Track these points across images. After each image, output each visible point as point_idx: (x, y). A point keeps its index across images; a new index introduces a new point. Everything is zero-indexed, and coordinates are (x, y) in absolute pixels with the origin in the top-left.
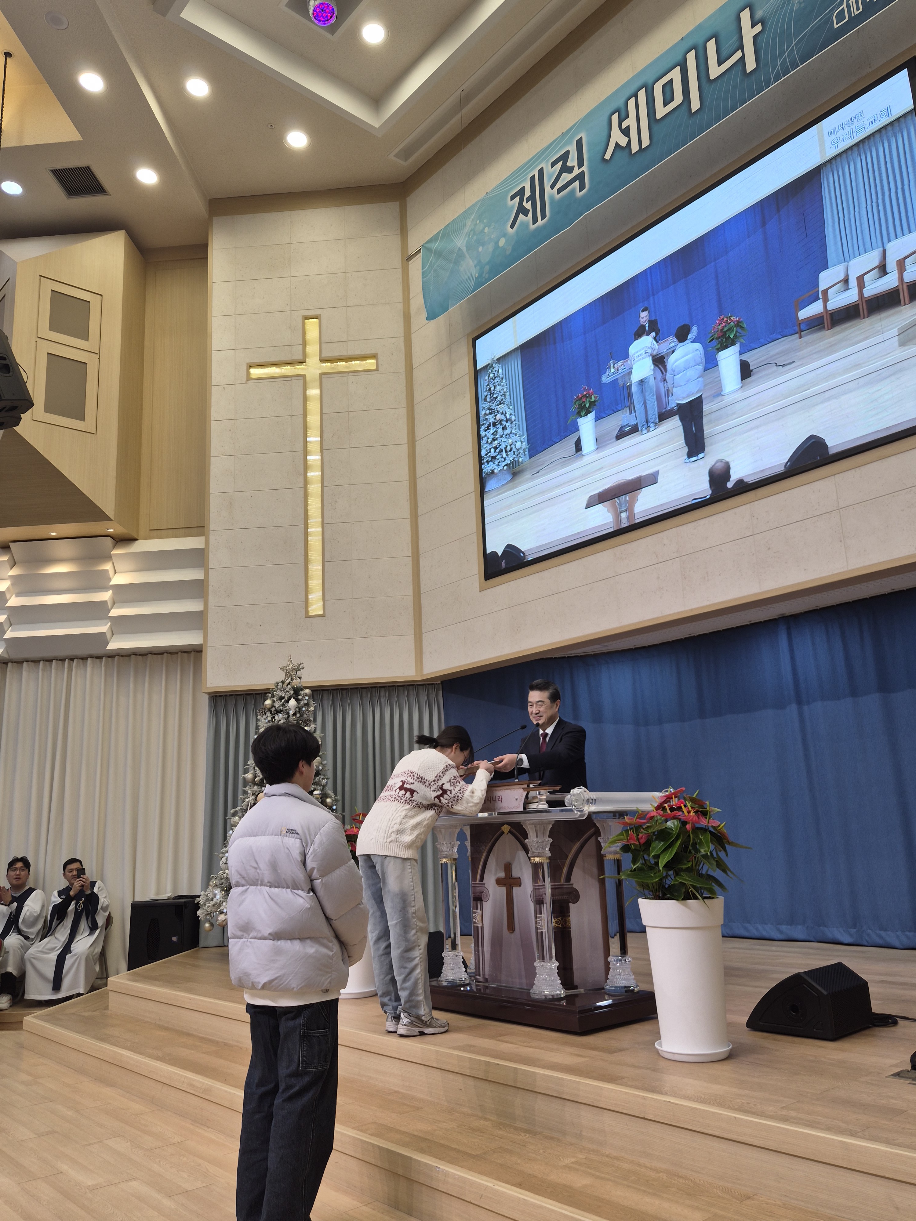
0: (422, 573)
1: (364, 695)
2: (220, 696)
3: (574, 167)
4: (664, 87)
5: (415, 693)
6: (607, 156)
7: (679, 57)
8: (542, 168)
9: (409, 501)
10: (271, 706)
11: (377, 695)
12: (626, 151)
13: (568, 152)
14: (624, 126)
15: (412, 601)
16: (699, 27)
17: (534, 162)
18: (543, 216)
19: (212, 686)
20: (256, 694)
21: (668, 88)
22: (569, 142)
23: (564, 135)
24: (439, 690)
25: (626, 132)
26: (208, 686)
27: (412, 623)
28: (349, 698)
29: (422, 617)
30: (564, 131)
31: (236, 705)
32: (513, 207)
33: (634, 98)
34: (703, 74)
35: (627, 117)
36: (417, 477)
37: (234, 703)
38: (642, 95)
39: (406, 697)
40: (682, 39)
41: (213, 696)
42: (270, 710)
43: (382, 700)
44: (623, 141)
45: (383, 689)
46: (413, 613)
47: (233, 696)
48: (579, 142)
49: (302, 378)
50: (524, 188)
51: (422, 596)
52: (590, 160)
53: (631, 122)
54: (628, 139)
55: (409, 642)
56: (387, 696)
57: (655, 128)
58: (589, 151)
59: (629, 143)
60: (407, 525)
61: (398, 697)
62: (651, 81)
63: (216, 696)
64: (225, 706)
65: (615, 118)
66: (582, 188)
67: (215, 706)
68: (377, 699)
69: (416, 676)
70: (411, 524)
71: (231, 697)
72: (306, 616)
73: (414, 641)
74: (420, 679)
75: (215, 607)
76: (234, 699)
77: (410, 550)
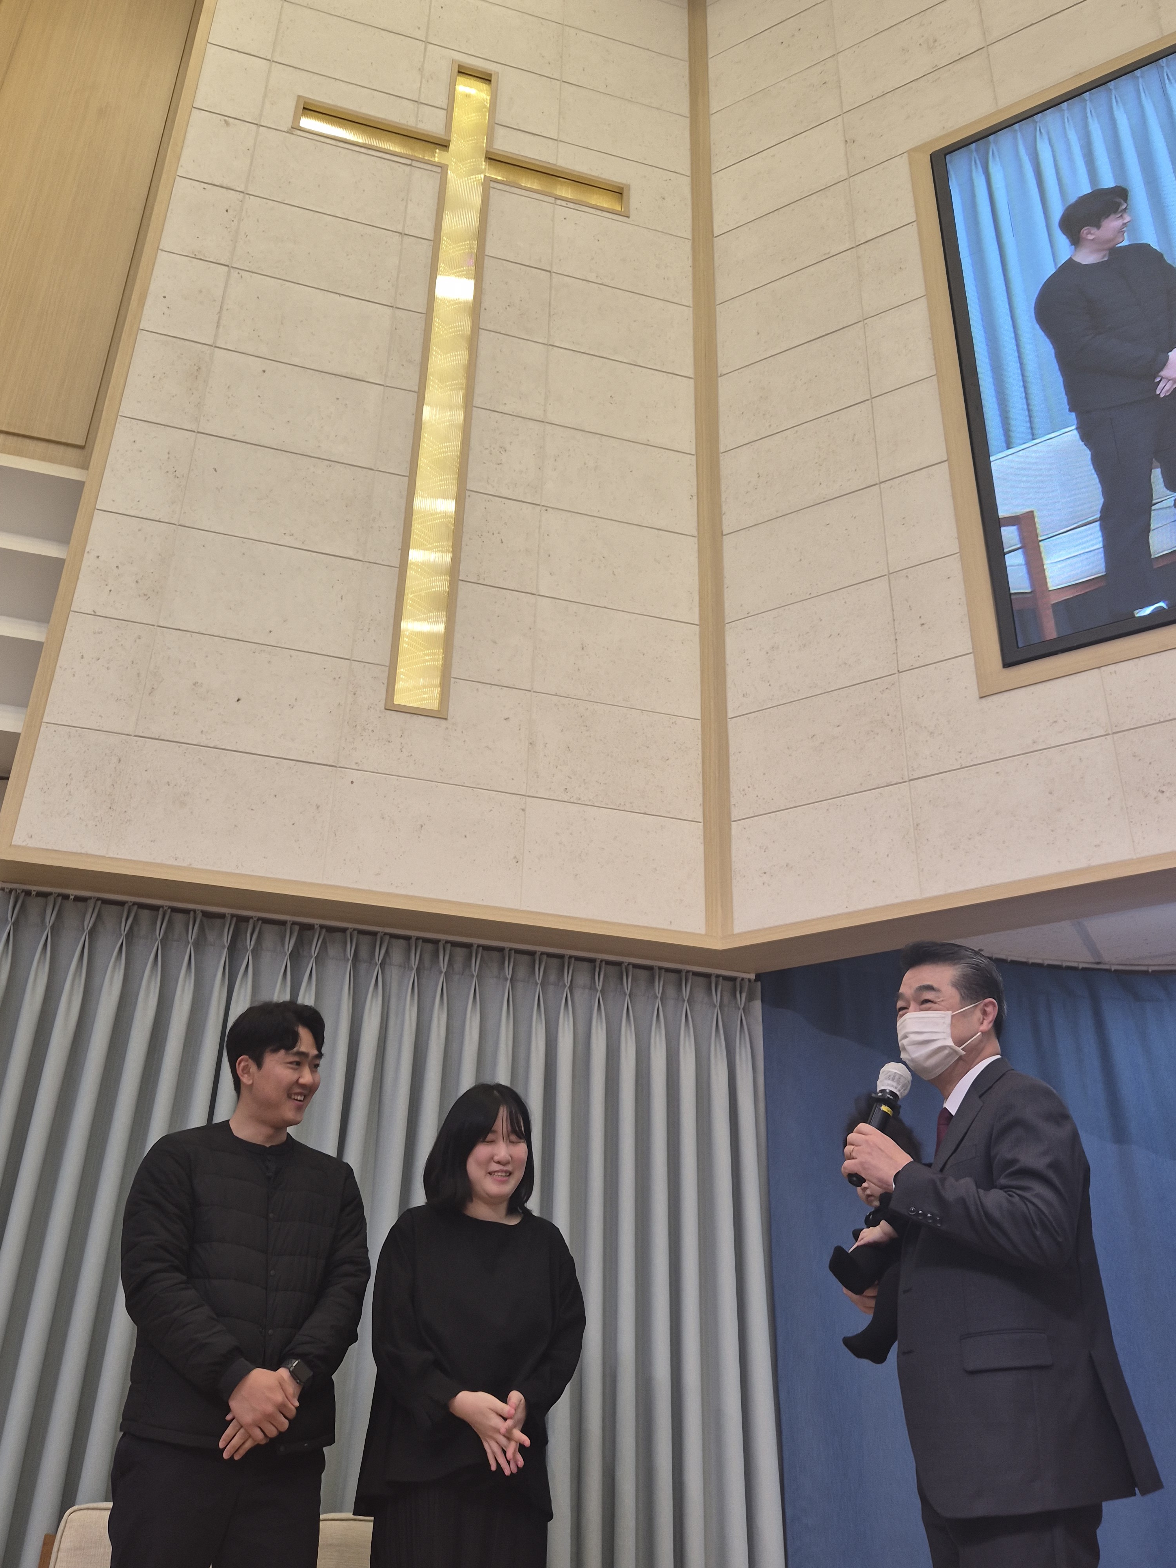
2: (40, 894)
5: (685, 997)
9: (695, 498)
15: (699, 734)
19: (31, 843)
20: (174, 910)
24: (755, 1001)
26: (20, 839)
27: (698, 790)
31: (92, 934)
36: (722, 449)
39: (658, 1001)
45: (587, 965)
46: (700, 766)
61: (632, 997)
63: (27, 892)
64: (53, 929)
68: (567, 997)
69: (706, 935)
70: (700, 551)
71: (80, 905)
72: (385, 705)
73: (701, 840)
74: (719, 946)
75: (94, 614)
76: (90, 910)
77: (696, 610)
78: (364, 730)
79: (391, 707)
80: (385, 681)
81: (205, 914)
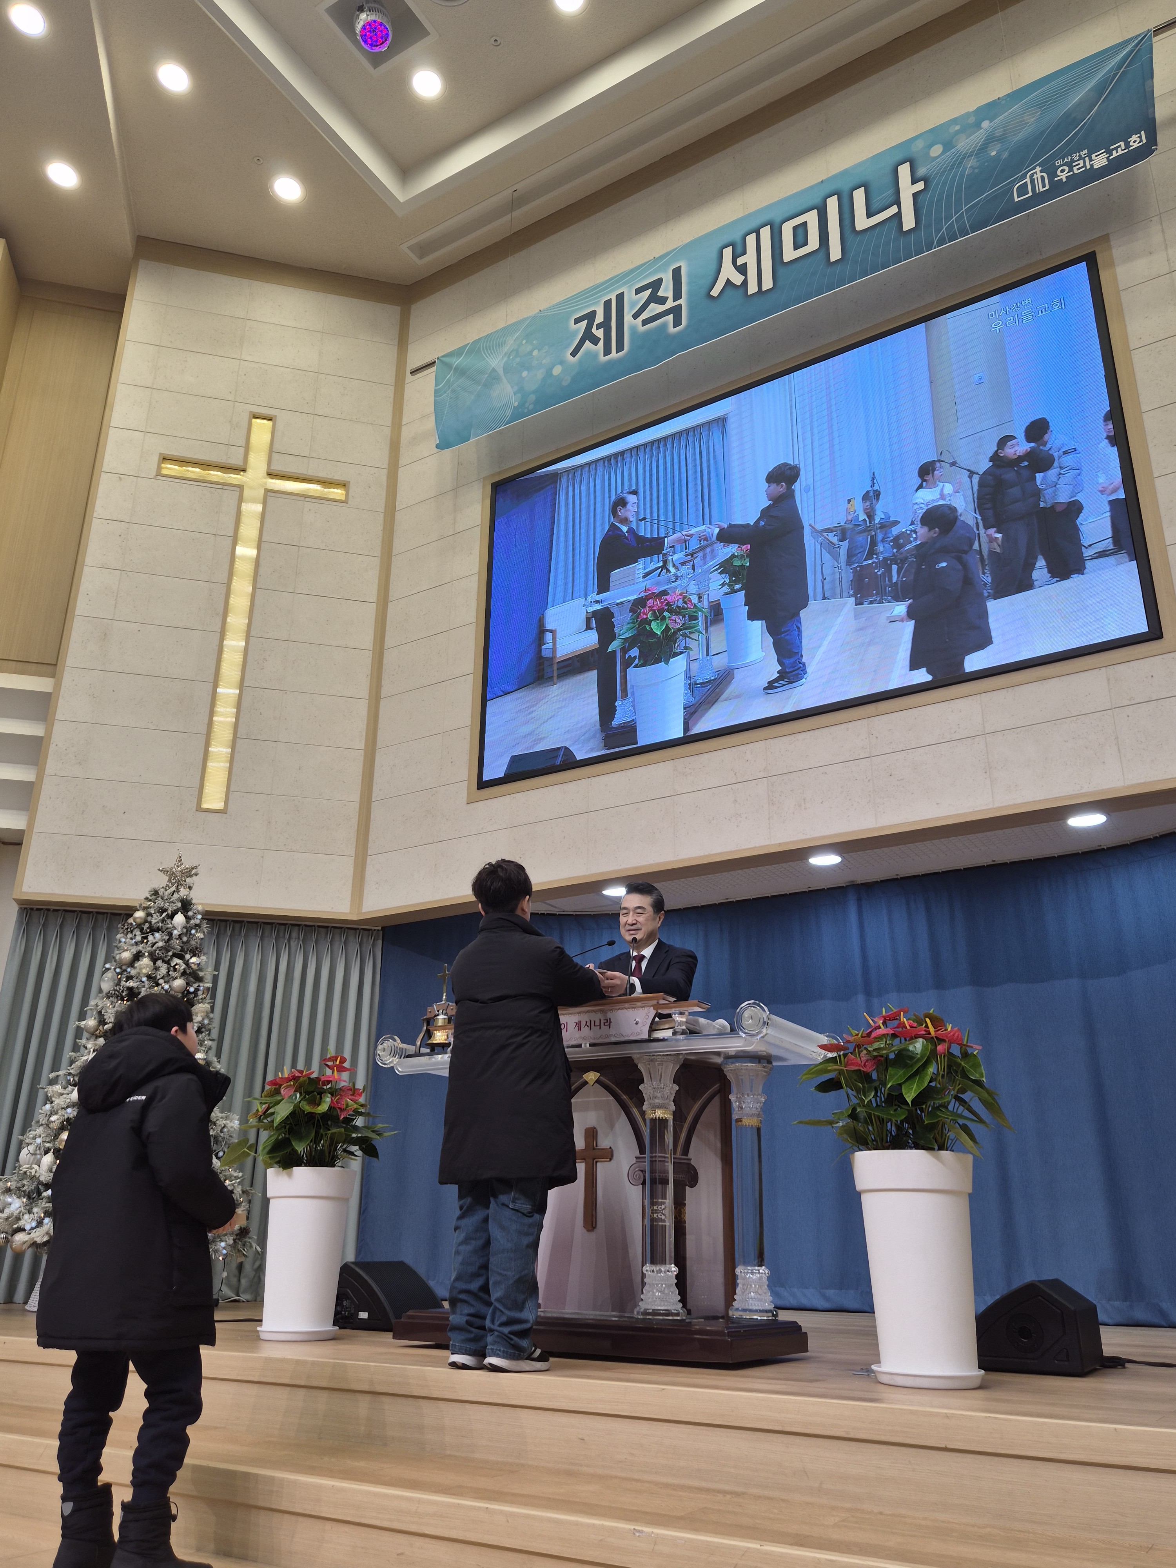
0: (376, 774)
1: (267, 933)
2: (38, 909)
3: (668, 297)
4: (795, 229)
5: (343, 940)
6: (715, 292)
7: (817, 200)
8: (623, 293)
9: (369, 677)
10: (143, 921)
11: (287, 936)
12: (741, 291)
13: (661, 280)
14: (740, 261)
15: (357, 810)
16: (844, 173)
17: (612, 285)
18: (620, 348)
19: (30, 890)
20: (97, 913)
21: (800, 231)
22: (663, 268)
23: (656, 260)
24: (378, 940)
25: (742, 270)
26: (25, 889)
27: (354, 839)
28: (243, 935)
29: (371, 832)
30: (657, 256)
31: (61, 926)
32: (577, 331)
33: (754, 234)
34: (847, 222)
35: (744, 253)
36: (385, 648)
37: (59, 922)
38: (766, 233)
39: (329, 943)
40: (822, 182)
41: (26, 908)
42: (140, 926)
43: (293, 944)
44: (738, 279)
45: (297, 928)
46: (356, 827)
47: (60, 912)
48: (677, 272)
49: (238, 489)
50: (594, 312)
51: (374, 805)
52: (690, 293)
53: (749, 259)
54: (744, 277)
55: (347, 866)
56: (301, 938)
57: (781, 271)
58: (689, 283)
59: (745, 283)
60: (362, 708)
61: (316, 942)
62: (778, 220)
63: (32, 909)
64: (43, 925)
65: (728, 253)
66: (677, 322)
67: (27, 924)
68: (286, 941)
69: (350, 913)
70: (369, 708)
71: (55, 913)
72: (196, 808)
73: (353, 866)
74: (355, 918)
75: (55, 775)
76: (60, 916)
77: (363, 742)
78: (185, 822)
79: (199, 809)
80: (197, 797)
81: (113, 914)
